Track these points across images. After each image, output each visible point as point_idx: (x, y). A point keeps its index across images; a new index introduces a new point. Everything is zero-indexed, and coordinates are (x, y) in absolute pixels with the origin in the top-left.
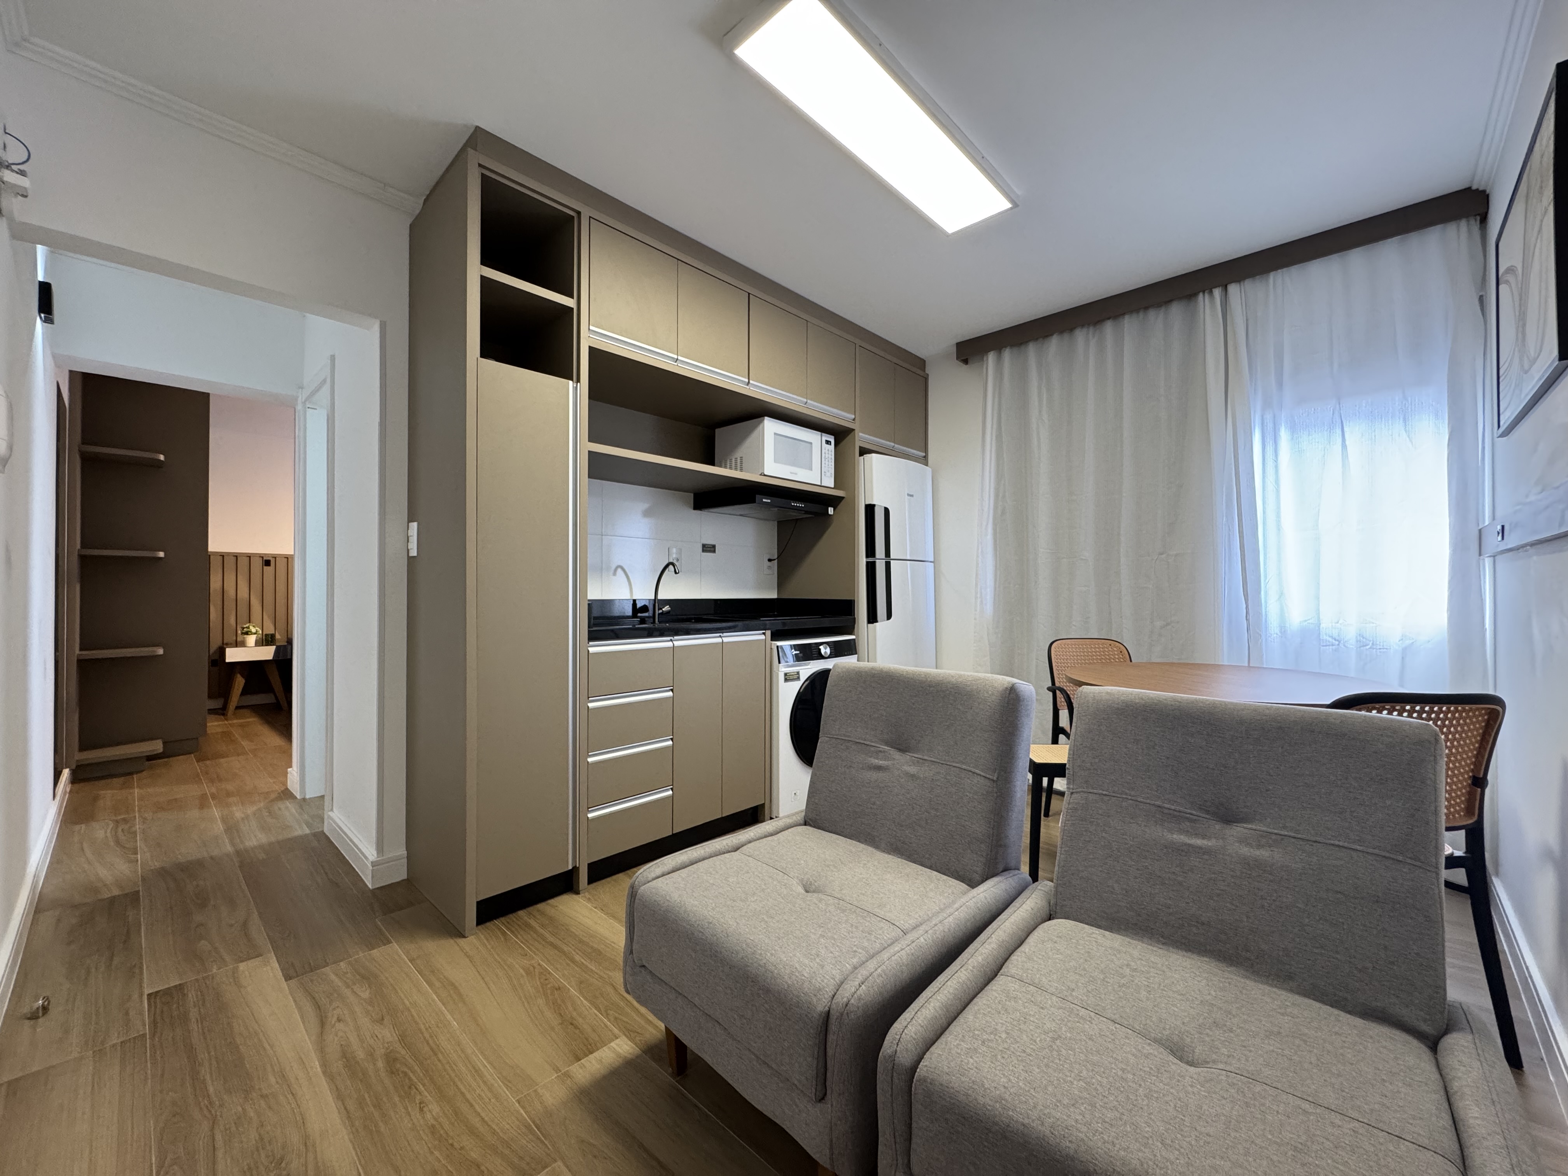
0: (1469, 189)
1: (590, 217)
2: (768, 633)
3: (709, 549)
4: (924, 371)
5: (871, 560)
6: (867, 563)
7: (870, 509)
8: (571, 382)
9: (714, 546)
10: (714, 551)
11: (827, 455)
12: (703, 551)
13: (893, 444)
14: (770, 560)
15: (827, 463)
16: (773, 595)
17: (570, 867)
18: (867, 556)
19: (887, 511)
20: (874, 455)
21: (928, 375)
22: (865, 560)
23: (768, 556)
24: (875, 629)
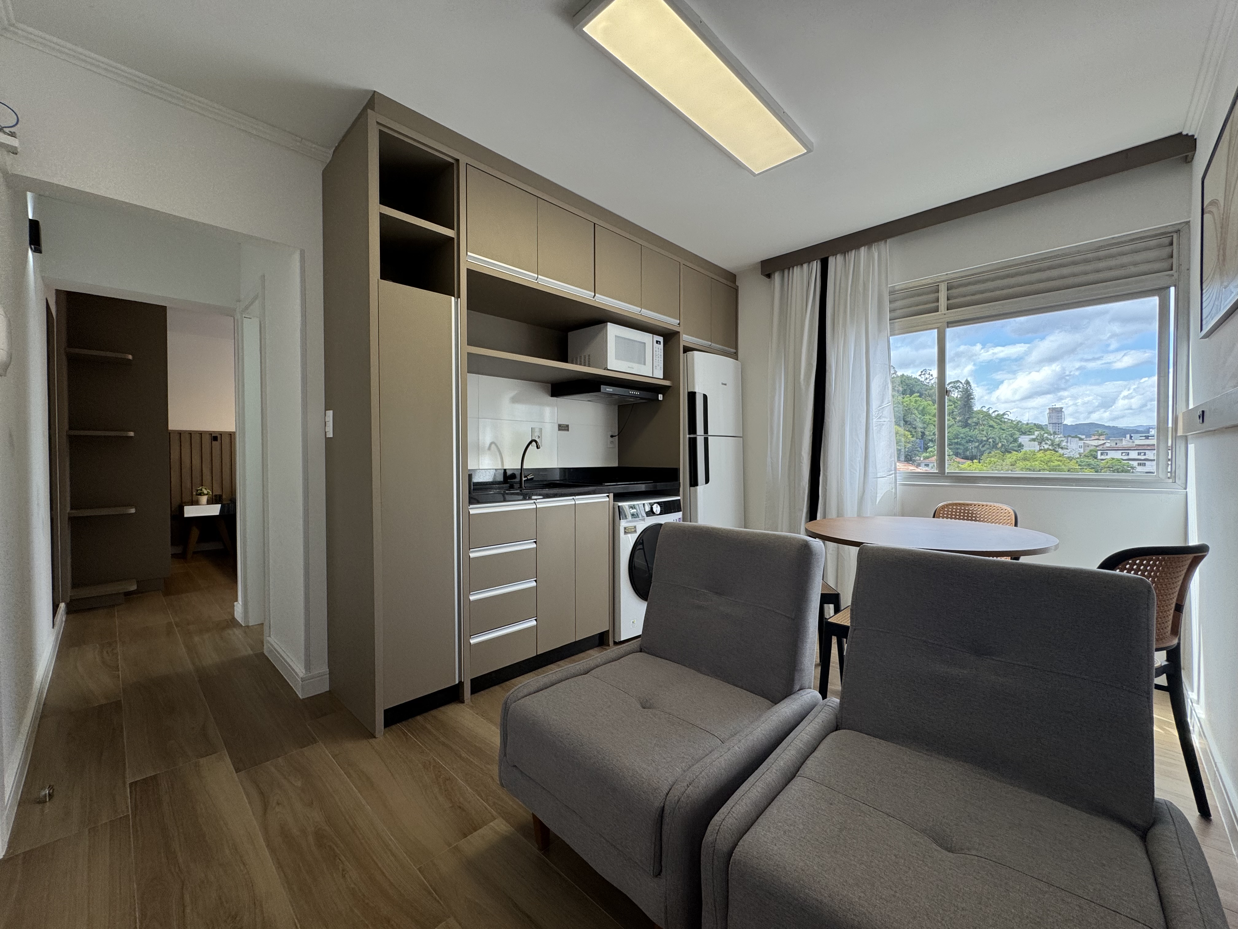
0: (1180, 134)
1: (467, 164)
2: (611, 495)
3: (563, 428)
4: (735, 283)
5: (692, 436)
6: (690, 438)
7: (692, 396)
8: (453, 298)
9: (568, 426)
10: (568, 430)
11: (657, 353)
12: (559, 430)
13: (710, 343)
14: (612, 436)
15: (657, 359)
16: (616, 465)
17: (457, 682)
18: (689, 434)
19: (705, 397)
20: (695, 352)
21: (738, 286)
22: (688, 436)
23: (610, 433)
24: (696, 491)
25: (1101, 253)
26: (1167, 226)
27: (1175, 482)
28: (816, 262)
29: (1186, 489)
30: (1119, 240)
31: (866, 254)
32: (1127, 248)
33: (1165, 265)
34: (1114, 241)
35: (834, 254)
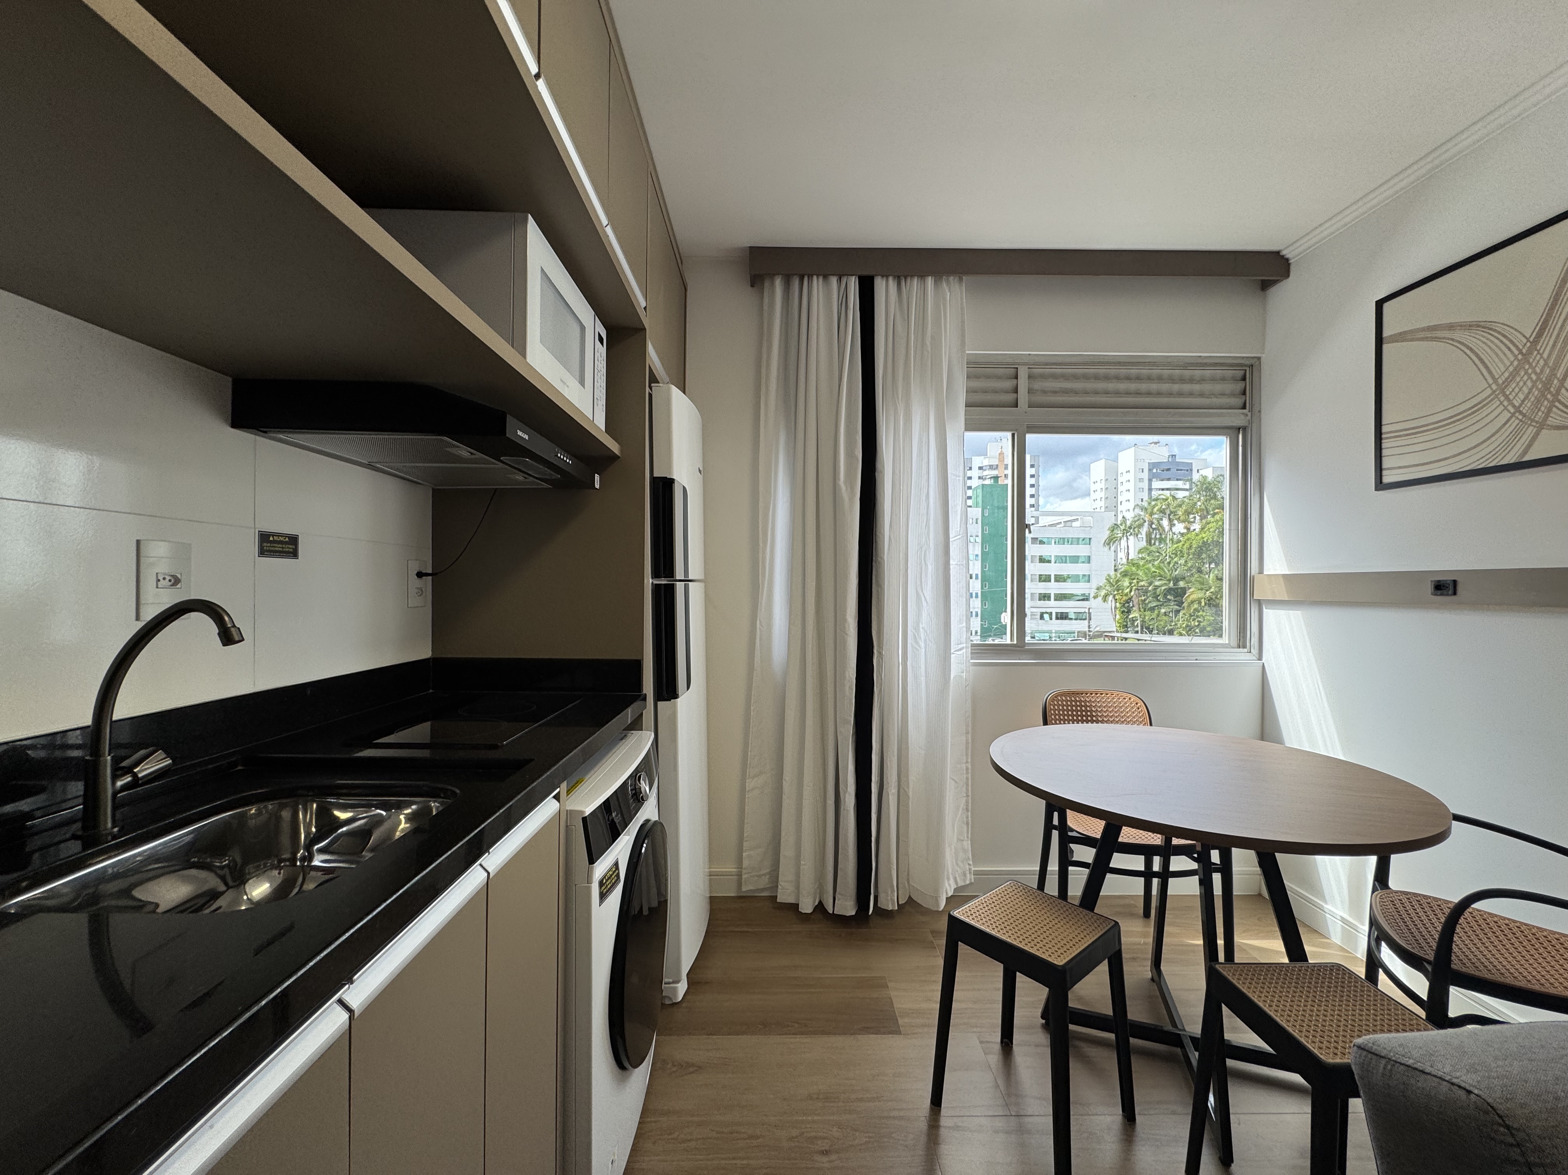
0: (1278, 253)
3: (278, 547)
5: (663, 581)
6: (656, 588)
9: (294, 540)
10: (294, 554)
11: (599, 366)
12: (262, 552)
14: (420, 575)
15: (599, 382)
16: (424, 652)
18: (656, 574)
19: (685, 494)
22: (651, 581)
23: (415, 568)
24: (675, 707)
25: (1187, 373)
26: (1243, 358)
27: (1250, 652)
28: (854, 277)
29: (1260, 658)
30: (1205, 361)
31: (933, 289)
32: (1208, 373)
33: (1239, 401)
34: (1200, 361)
35: (886, 276)
